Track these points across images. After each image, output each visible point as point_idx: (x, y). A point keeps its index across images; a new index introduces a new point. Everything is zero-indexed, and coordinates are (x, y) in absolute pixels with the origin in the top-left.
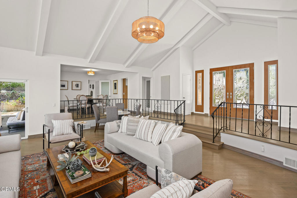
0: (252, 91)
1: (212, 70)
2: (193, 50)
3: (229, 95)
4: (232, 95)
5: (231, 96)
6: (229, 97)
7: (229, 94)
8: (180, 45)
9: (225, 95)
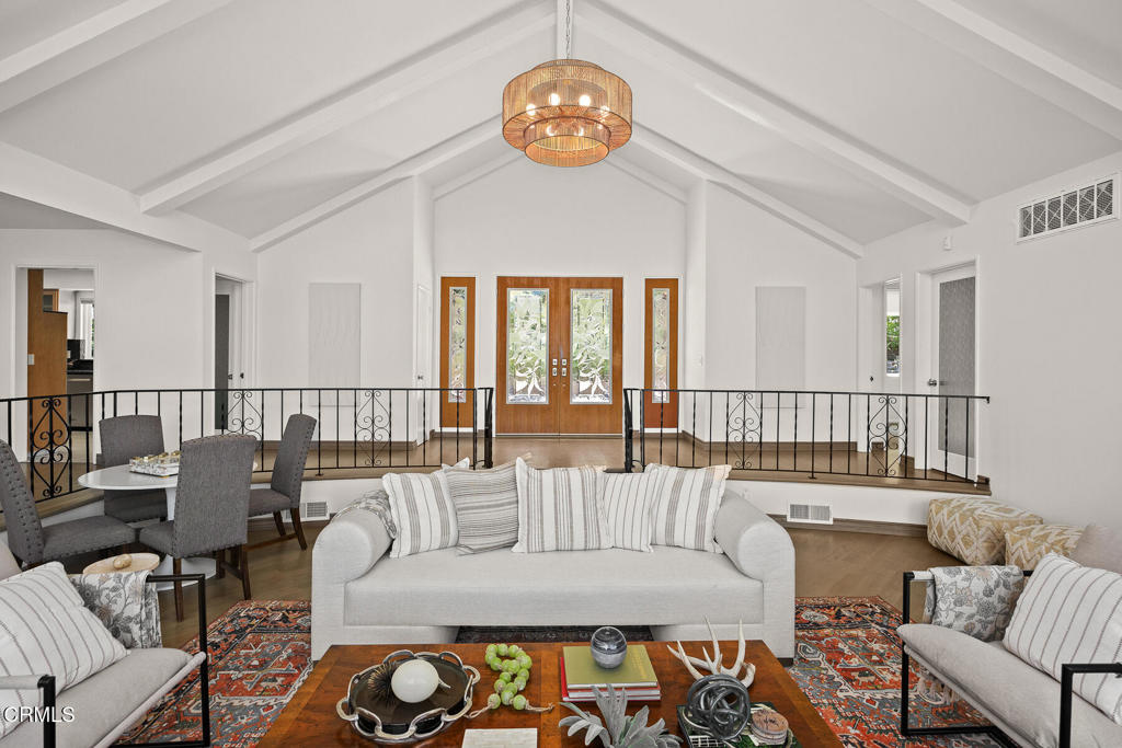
0: (617, 355)
1: (504, 284)
2: (437, 199)
3: (559, 366)
4: (568, 367)
5: (564, 369)
6: (559, 372)
7: (560, 362)
8: (416, 170)
9: (545, 367)
